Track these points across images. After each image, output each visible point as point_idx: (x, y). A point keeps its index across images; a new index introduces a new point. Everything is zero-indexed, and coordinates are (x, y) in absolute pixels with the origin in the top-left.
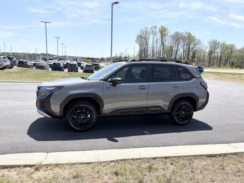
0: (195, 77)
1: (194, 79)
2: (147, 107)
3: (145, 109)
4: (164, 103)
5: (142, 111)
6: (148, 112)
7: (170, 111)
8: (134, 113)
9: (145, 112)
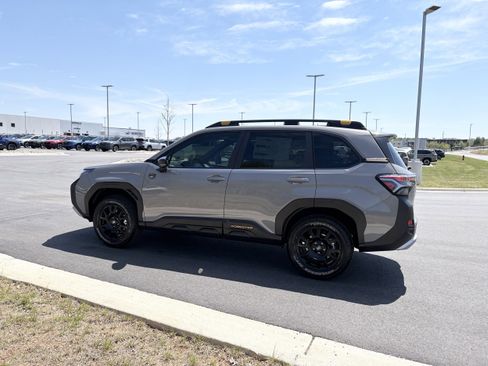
0: (364, 161)
1: (362, 165)
2: (223, 220)
3: (219, 224)
4: (264, 217)
5: (212, 228)
6: (226, 232)
7: (280, 238)
8: (197, 229)
9: (220, 231)
